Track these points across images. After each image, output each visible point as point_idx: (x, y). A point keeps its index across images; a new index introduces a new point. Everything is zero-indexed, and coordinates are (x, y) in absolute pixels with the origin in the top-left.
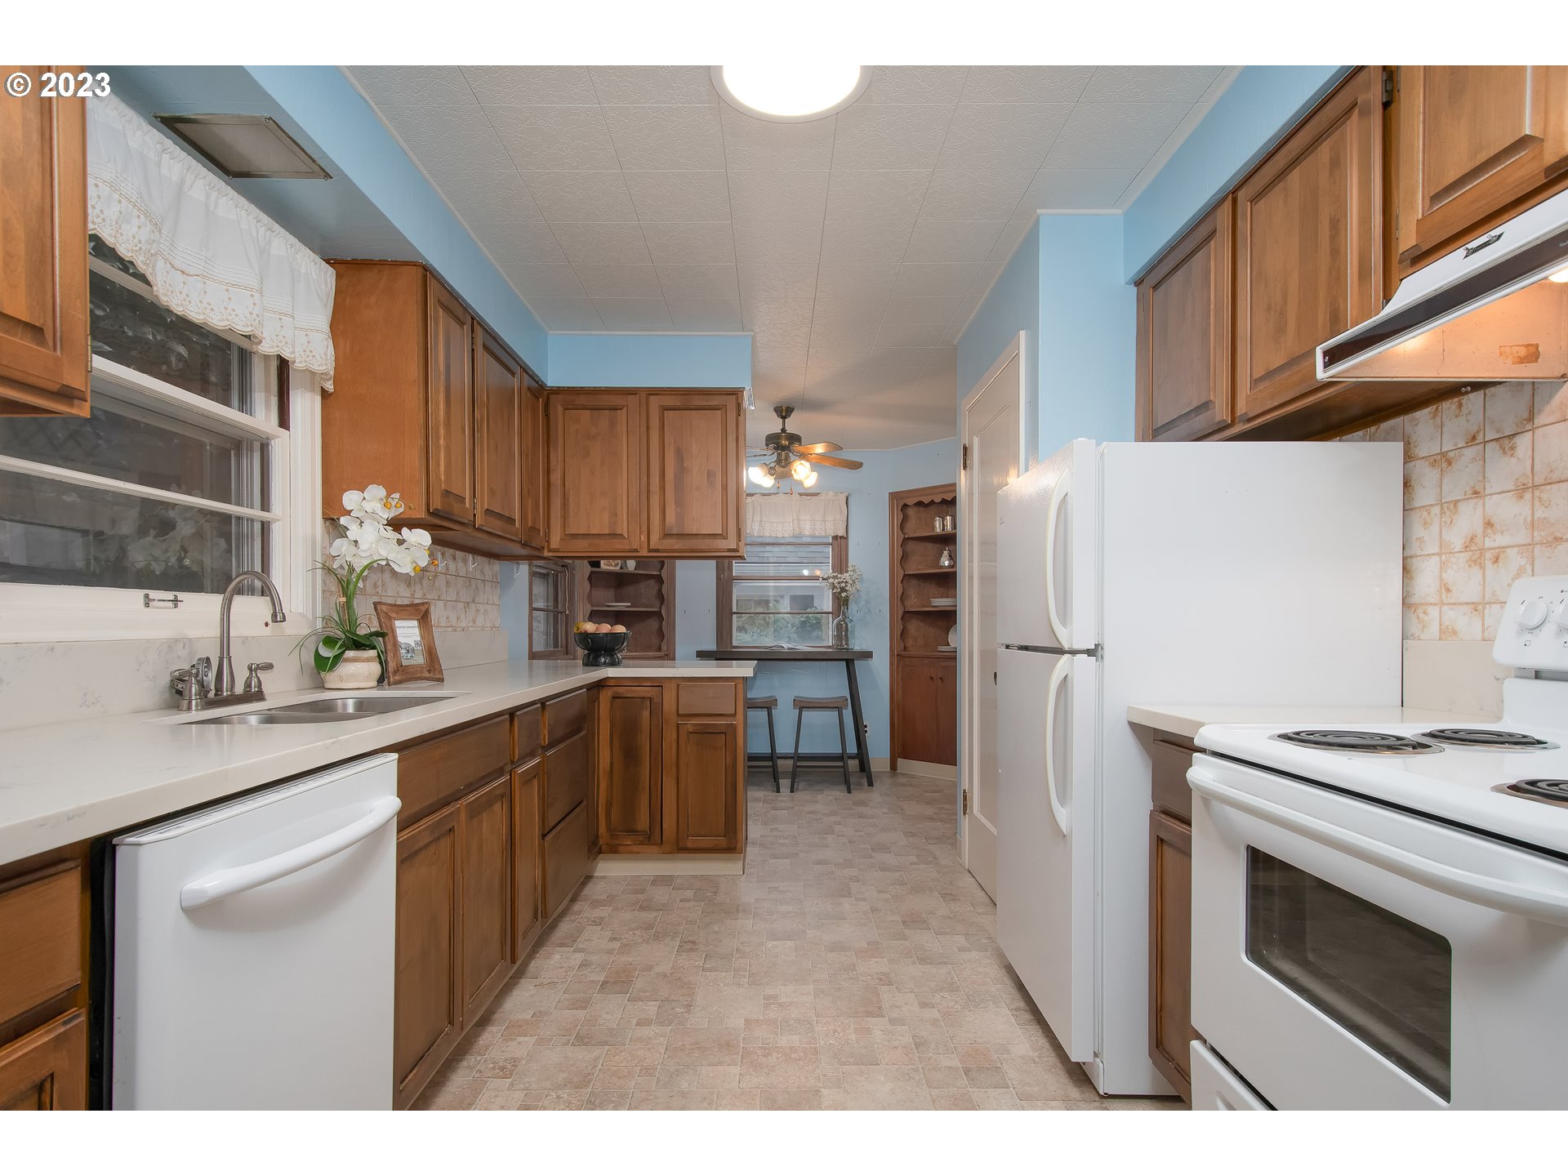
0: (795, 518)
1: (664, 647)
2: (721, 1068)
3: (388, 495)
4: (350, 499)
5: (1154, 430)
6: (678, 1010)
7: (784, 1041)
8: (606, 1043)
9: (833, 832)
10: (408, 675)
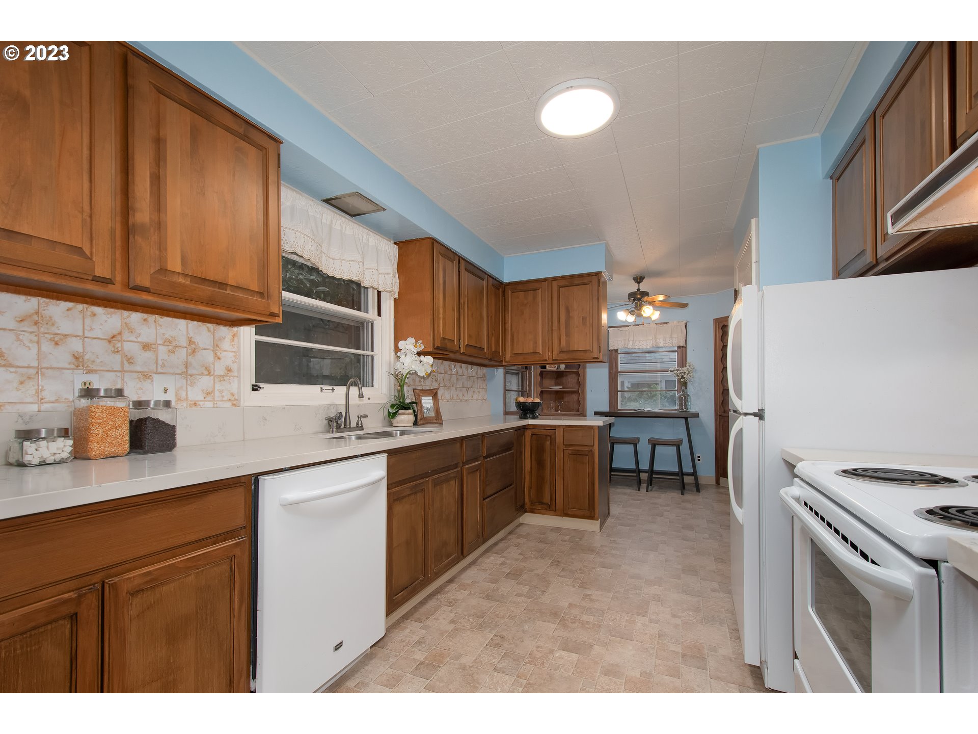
0: (654, 337)
1: (580, 410)
2: (547, 623)
3: (416, 341)
4: (401, 344)
5: (838, 274)
6: (538, 593)
7: (585, 618)
8: (498, 601)
9: (662, 516)
10: (427, 421)
